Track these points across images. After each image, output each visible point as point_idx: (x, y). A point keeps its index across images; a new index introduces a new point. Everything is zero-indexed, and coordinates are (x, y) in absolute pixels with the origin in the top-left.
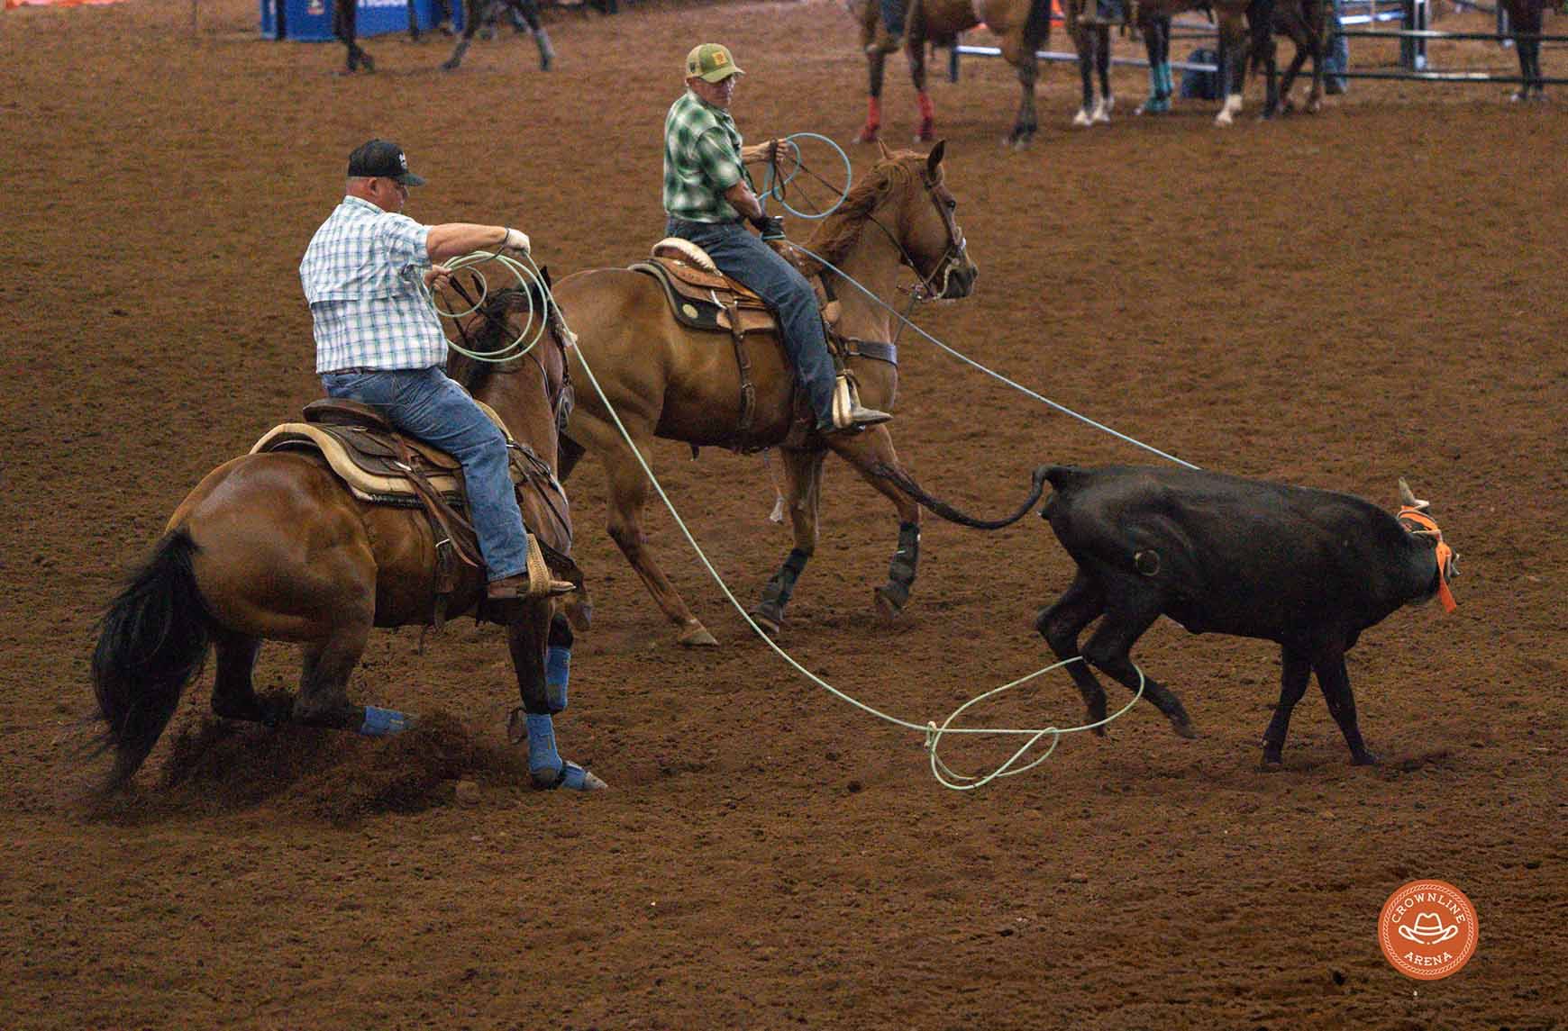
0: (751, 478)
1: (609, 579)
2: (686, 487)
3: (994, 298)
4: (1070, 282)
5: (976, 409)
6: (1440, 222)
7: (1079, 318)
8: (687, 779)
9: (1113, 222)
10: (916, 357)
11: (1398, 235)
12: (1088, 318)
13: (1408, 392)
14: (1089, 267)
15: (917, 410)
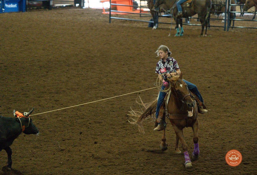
0: (77, 90)
1: (53, 107)
2: (66, 91)
3: (118, 60)
4: (131, 58)
5: (115, 79)
6: (193, 49)
7: (132, 64)
8: (67, 141)
9: (138, 48)
10: (105, 70)
11: (186, 51)
12: (134, 64)
13: (188, 78)
14: (134, 55)
15: (105, 79)
